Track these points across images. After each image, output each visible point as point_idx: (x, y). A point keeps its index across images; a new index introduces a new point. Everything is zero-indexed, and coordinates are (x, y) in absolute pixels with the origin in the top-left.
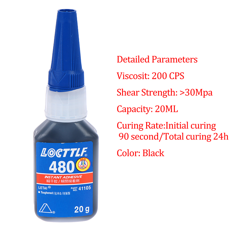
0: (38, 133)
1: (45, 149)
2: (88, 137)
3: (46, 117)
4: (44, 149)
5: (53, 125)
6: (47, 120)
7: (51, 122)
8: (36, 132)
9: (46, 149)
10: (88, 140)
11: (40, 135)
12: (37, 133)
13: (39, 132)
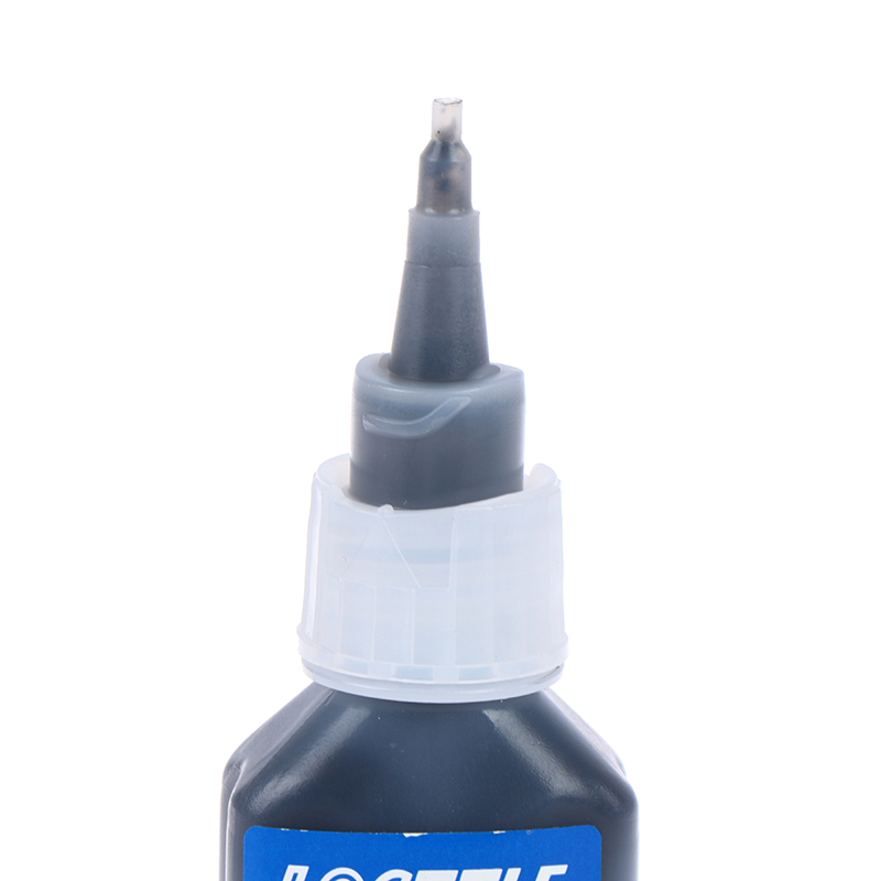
0: (258, 770)
1: (303, 871)
2: (568, 800)
3: (310, 668)
4: (291, 869)
5: (348, 722)
6: (315, 687)
7: (338, 702)
8: (244, 766)
9: (306, 868)
10: (568, 814)
11: (271, 784)
12: (247, 772)
13: (263, 765)
